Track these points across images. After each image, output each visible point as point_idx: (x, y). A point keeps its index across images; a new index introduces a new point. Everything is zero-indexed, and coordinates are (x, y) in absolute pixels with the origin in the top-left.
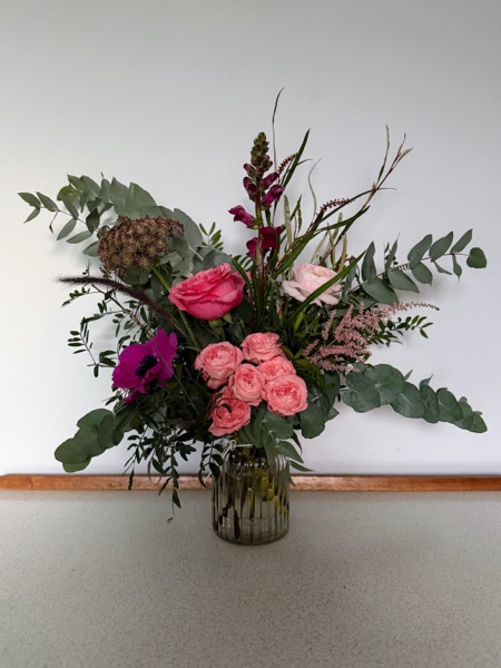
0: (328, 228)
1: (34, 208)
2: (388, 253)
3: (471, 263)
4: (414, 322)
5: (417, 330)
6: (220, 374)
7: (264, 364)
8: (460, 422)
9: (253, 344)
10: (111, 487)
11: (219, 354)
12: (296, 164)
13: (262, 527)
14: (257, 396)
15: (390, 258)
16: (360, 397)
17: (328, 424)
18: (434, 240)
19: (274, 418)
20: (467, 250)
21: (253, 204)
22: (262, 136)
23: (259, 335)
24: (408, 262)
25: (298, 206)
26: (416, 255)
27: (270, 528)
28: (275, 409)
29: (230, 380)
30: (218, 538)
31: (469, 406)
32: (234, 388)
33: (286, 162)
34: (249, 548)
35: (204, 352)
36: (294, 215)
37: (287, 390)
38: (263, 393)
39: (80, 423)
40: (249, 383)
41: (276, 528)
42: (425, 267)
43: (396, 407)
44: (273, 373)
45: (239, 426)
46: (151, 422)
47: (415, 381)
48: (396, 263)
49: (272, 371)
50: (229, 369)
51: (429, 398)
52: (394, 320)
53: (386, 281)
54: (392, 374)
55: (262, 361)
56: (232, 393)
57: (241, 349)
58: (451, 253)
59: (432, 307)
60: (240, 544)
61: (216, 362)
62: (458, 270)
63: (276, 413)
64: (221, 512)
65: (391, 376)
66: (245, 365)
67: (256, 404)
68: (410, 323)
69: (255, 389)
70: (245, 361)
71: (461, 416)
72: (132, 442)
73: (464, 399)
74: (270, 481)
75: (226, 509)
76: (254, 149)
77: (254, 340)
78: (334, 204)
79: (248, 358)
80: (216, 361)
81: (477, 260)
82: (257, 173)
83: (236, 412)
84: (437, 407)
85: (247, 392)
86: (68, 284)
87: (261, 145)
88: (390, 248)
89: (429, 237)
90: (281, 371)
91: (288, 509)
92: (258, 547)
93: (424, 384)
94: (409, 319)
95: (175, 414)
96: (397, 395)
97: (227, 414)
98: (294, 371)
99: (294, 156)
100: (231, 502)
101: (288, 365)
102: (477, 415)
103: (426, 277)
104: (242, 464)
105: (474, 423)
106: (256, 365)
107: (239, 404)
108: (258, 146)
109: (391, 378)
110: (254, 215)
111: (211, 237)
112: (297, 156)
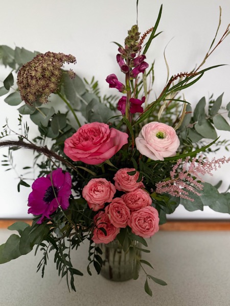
11: (99, 188)
12: (152, 37)
21: (124, 75)
22: (135, 28)
23: (126, 170)
25: (152, 68)
32: (109, 215)
33: (145, 35)
36: (149, 73)
40: (119, 212)
49: (135, 200)
57: (114, 183)
61: (97, 195)
67: (123, 227)
69: (123, 219)
76: (127, 38)
77: (123, 176)
90: (141, 199)
99: (151, 30)
101: (146, 196)
108: (132, 37)
109: (211, 192)
110: (124, 84)
111: (91, 86)
112: (155, 29)
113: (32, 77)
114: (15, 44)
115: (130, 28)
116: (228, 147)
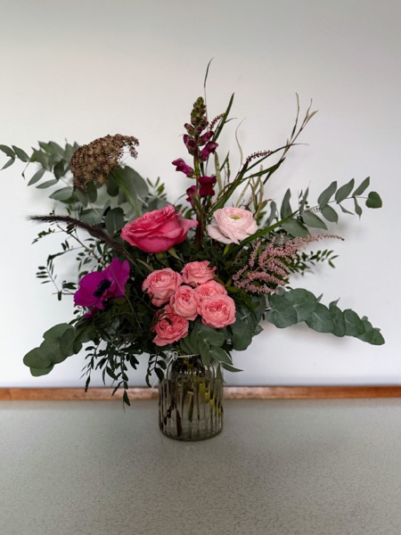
0: (252, 176)
1: (10, 158)
2: (301, 198)
3: (369, 204)
4: (323, 255)
5: (326, 261)
6: (163, 294)
7: (201, 286)
8: (363, 336)
9: (191, 270)
10: (76, 398)
11: (162, 278)
12: (224, 122)
13: (200, 426)
14: (193, 312)
15: (304, 202)
16: (281, 316)
17: (254, 339)
18: (339, 187)
19: (208, 329)
20: (366, 194)
21: (192, 157)
22: (200, 100)
23: (196, 263)
24: (317, 204)
25: (227, 160)
26: (324, 199)
27: (207, 427)
28: (208, 322)
29: (171, 299)
30: (163, 436)
31: (369, 324)
32: (174, 306)
33: (215, 120)
34: (189, 443)
35: (149, 277)
36: (223, 166)
37: (218, 307)
38: (199, 309)
39: (45, 335)
40: (187, 301)
41: (212, 427)
42: (332, 209)
43: (310, 324)
44: (207, 294)
45: (179, 338)
46: (105, 336)
47: (326, 302)
48: (308, 207)
49: (206, 292)
50: (170, 290)
51: (337, 317)
52: (308, 253)
53: (301, 221)
54: (307, 296)
55: (199, 284)
56: (173, 309)
57: (181, 274)
58: (353, 197)
59: (338, 238)
60: (181, 440)
62: (359, 211)
63: (209, 325)
64: (165, 414)
65: (306, 298)
66: (184, 287)
67: (193, 319)
68: (320, 256)
69: (192, 306)
70: (183, 284)
71: (364, 331)
72: (89, 352)
73: (365, 318)
74: (207, 386)
75: (169, 411)
76: (193, 111)
77: (192, 267)
78: (257, 155)
79: (187, 282)
80: (160, 284)
81: (374, 201)
82: (196, 131)
83: (177, 326)
84: (344, 324)
85: (184, 308)
86: (36, 221)
87: (199, 108)
88: (304, 194)
89: (335, 184)
90: (214, 291)
91: (222, 410)
92: (196, 443)
93: (333, 305)
94: (319, 252)
95: (126, 329)
96: (311, 313)
97: (169, 327)
98: (226, 292)
99: (222, 115)
100: (173, 405)
101: (220, 287)
102: (377, 331)
103: (333, 216)
104: (183, 372)
105: (374, 337)
106: (193, 288)
107: (178, 319)
108: (197, 109)
109: (306, 300)
110: (193, 167)
111: (156, 188)
112: (225, 116)
113: (89, 156)
114: (66, 140)
115: (195, 100)
116: (332, 261)
